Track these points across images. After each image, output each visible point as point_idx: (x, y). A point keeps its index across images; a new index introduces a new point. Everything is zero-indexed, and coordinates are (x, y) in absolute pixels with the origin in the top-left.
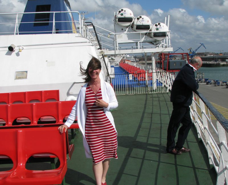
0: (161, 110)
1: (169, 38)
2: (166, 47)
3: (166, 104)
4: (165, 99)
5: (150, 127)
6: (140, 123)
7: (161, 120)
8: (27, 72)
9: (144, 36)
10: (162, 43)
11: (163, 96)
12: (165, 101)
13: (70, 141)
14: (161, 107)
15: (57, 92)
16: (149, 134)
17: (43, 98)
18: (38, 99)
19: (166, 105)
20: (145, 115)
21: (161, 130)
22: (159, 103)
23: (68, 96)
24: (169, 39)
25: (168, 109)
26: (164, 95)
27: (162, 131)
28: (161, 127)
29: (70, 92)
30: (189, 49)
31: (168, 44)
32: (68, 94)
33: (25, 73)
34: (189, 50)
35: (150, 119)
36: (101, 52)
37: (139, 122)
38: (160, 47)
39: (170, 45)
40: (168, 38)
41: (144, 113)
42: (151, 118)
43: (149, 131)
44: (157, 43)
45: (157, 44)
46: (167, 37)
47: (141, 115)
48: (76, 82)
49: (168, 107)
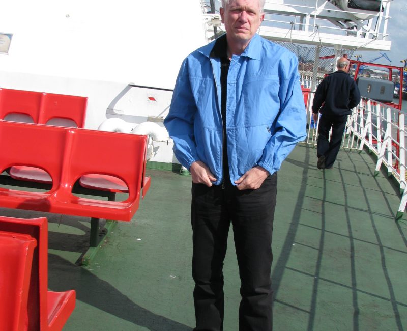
0: (348, 194)
1: (387, 16)
2: (374, 37)
3: (358, 180)
4: (354, 166)
5: (322, 243)
6: (292, 224)
7: (349, 226)
8: (10, 36)
9: (325, 3)
10: (365, 27)
11: (349, 157)
12: (356, 172)
13: (84, 254)
14: (346, 186)
15: (81, 103)
16: (318, 266)
17: (42, 111)
18: (28, 113)
19: (358, 183)
20: (306, 202)
21: (352, 257)
22: (341, 175)
23: (108, 117)
24: (384, 19)
25: (365, 195)
26: (352, 155)
27: (356, 263)
28: (352, 249)
29: (117, 108)
30: (404, 61)
31: (381, 31)
32: (110, 112)
33: (7, 38)
34: (404, 63)
35: (320, 216)
36: (215, 18)
37: (290, 221)
38: (358, 34)
39: (385, 33)
40: (384, 14)
41: (301, 196)
42: (323, 214)
43: (320, 258)
44: (353, 24)
45: (352, 28)
46: (381, 14)
47: (294, 201)
48: (136, 84)
49: (364, 191)
